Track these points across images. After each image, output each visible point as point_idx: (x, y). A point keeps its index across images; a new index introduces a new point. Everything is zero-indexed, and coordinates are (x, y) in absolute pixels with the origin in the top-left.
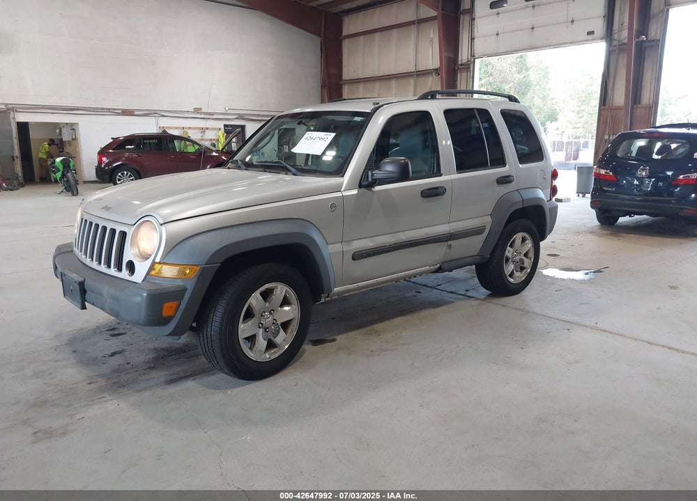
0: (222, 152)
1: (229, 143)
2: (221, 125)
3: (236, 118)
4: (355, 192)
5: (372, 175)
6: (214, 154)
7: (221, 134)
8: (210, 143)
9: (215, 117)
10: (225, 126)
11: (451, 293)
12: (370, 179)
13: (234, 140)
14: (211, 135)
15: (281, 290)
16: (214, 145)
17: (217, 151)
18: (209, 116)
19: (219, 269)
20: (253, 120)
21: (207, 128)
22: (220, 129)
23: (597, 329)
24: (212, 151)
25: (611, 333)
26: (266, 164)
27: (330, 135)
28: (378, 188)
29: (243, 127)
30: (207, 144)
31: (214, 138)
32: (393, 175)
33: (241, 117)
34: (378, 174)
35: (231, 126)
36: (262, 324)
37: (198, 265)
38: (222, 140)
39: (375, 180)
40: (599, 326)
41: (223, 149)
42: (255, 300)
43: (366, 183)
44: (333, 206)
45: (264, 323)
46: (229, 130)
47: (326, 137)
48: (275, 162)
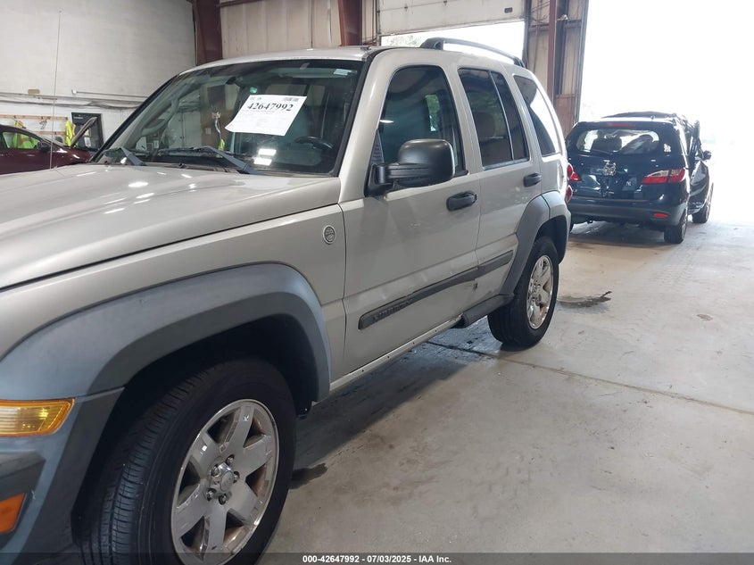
0: (72, 149)
1: (81, 137)
2: (68, 113)
3: (89, 105)
4: (359, 204)
5: (387, 172)
6: (62, 151)
7: (69, 125)
8: (54, 136)
9: (58, 102)
10: (74, 115)
11: (451, 347)
12: (382, 180)
13: (87, 133)
14: (57, 126)
15: (246, 412)
16: (60, 140)
17: (66, 147)
18: (50, 101)
19: (122, 399)
20: (110, 108)
21: (49, 118)
22: (67, 119)
23: (673, 396)
24: (59, 147)
25: (701, 402)
26: (177, 154)
27: (296, 100)
28: (392, 196)
29: (99, 116)
30: (49, 137)
31: (60, 130)
32: (423, 172)
33: (95, 103)
34: (396, 170)
35: (82, 114)
36: (213, 490)
37: (69, 400)
38: (71, 133)
39: (392, 180)
40: (674, 390)
41: (74, 144)
42: (202, 448)
43: (374, 187)
44: (329, 232)
45: (216, 487)
46: (79, 120)
47: (289, 103)
48: (198, 151)
